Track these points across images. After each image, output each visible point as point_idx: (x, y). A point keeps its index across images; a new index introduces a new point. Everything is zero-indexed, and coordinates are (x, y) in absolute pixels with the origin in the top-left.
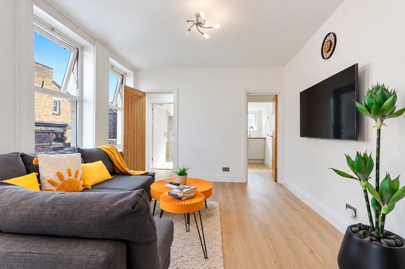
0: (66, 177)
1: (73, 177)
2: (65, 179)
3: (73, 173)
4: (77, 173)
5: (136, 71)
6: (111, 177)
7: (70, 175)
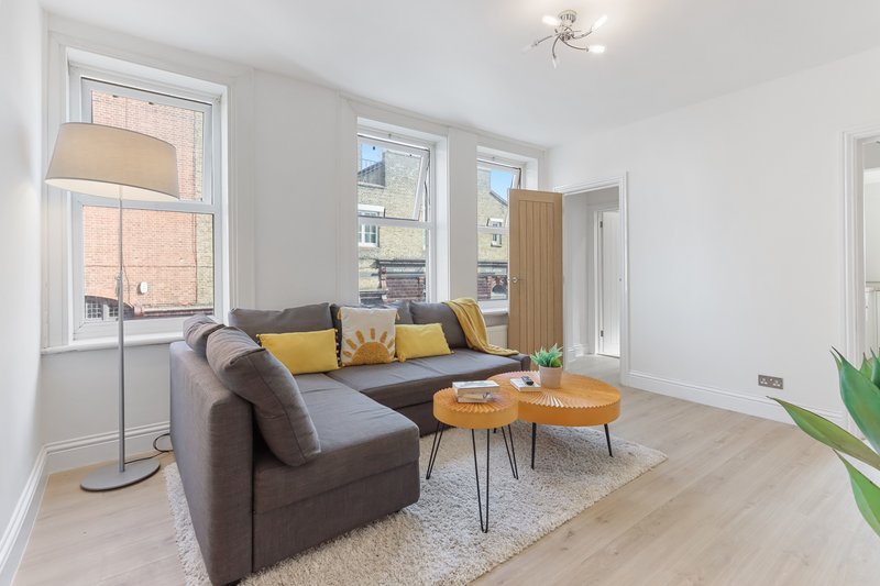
0: (368, 339)
1: (377, 340)
2: (366, 341)
3: (378, 335)
4: (384, 336)
5: (543, 155)
6: (448, 351)
7: (373, 337)
